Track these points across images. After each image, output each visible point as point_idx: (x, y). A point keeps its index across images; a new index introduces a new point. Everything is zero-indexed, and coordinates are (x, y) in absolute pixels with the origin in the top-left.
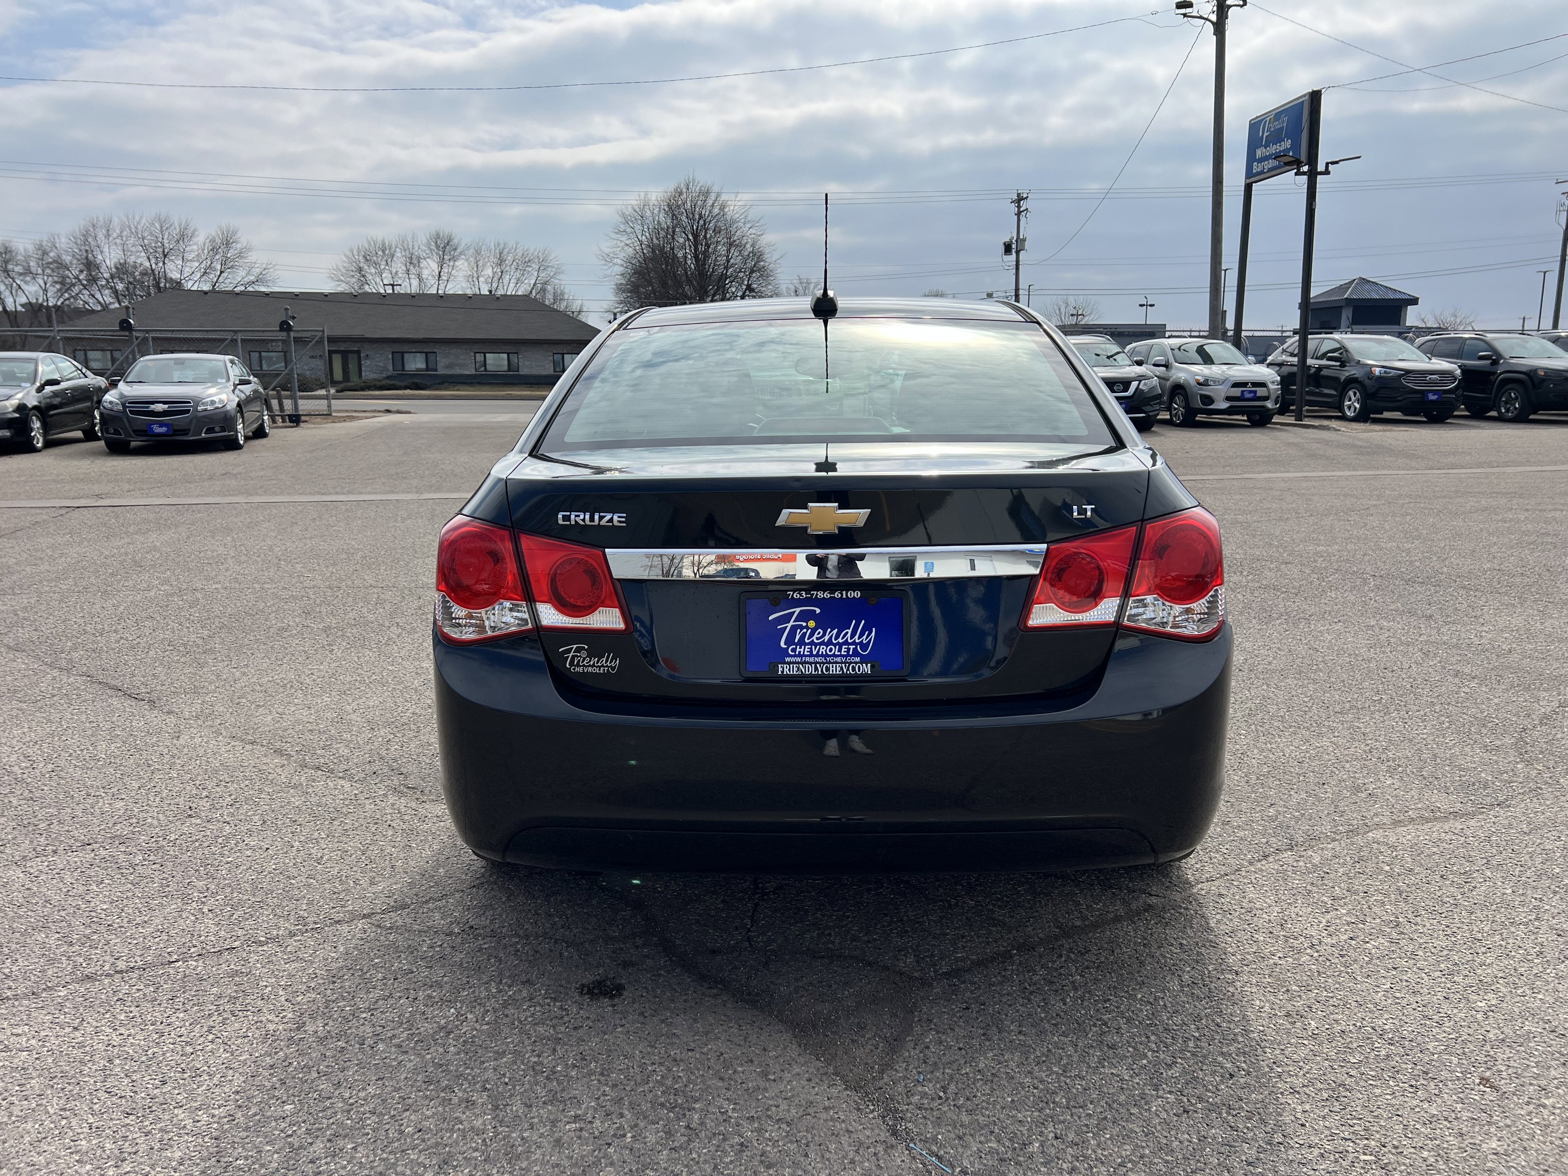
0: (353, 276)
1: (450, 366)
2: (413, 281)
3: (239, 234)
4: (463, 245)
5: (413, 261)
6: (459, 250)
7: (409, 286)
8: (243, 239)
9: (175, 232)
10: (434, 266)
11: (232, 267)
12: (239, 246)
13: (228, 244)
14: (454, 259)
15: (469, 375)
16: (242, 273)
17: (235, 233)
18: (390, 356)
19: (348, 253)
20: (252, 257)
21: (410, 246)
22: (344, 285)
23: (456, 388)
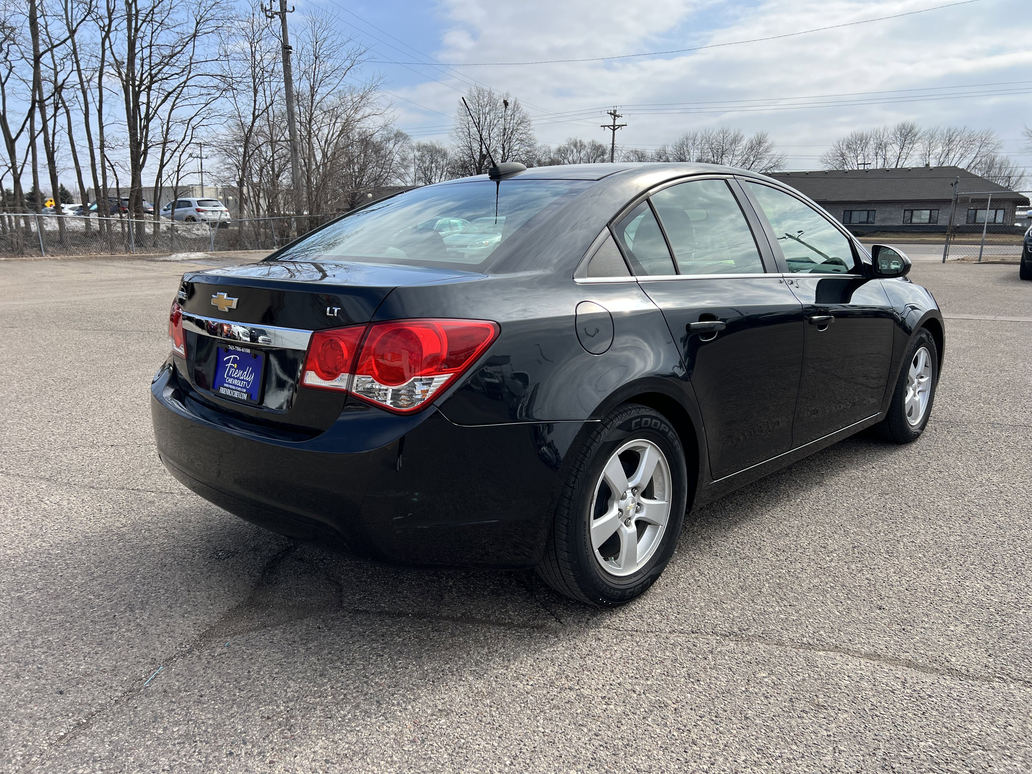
0: (837, 159)
1: (884, 220)
2: (879, 160)
3: (768, 137)
4: (922, 132)
5: (881, 146)
6: (917, 136)
7: (876, 164)
8: (770, 140)
9: (730, 138)
10: (897, 148)
11: (760, 158)
12: (766, 144)
13: (760, 143)
14: (912, 142)
15: (897, 226)
16: (766, 162)
17: (765, 136)
18: (842, 214)
19: (836, 144)
20: (774, 151)
21: (881, 137)
22: (829, 166)
23: (885, 235)
